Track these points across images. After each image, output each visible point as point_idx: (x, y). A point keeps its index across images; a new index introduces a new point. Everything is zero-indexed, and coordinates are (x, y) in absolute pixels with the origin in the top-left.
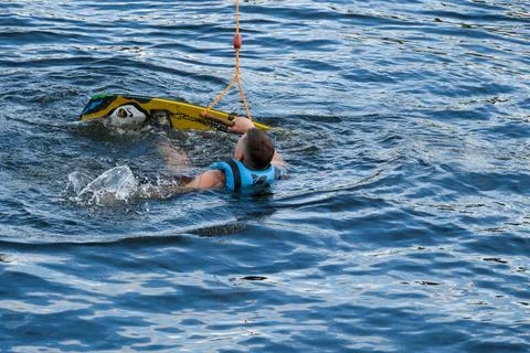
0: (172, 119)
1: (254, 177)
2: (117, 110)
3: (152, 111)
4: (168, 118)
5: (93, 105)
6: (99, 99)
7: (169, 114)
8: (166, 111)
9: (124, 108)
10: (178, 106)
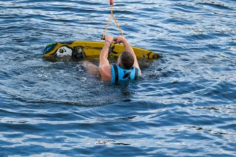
0: (84, 49)
1: (125, 72)
2: (59, 50)
3: (74, 47)
4: (82, 49)
5: (48, 49)
6: (49, 46)
7: (82, 47)
8: (81, 46)
9: (62, 48)
10: (85, 43)
